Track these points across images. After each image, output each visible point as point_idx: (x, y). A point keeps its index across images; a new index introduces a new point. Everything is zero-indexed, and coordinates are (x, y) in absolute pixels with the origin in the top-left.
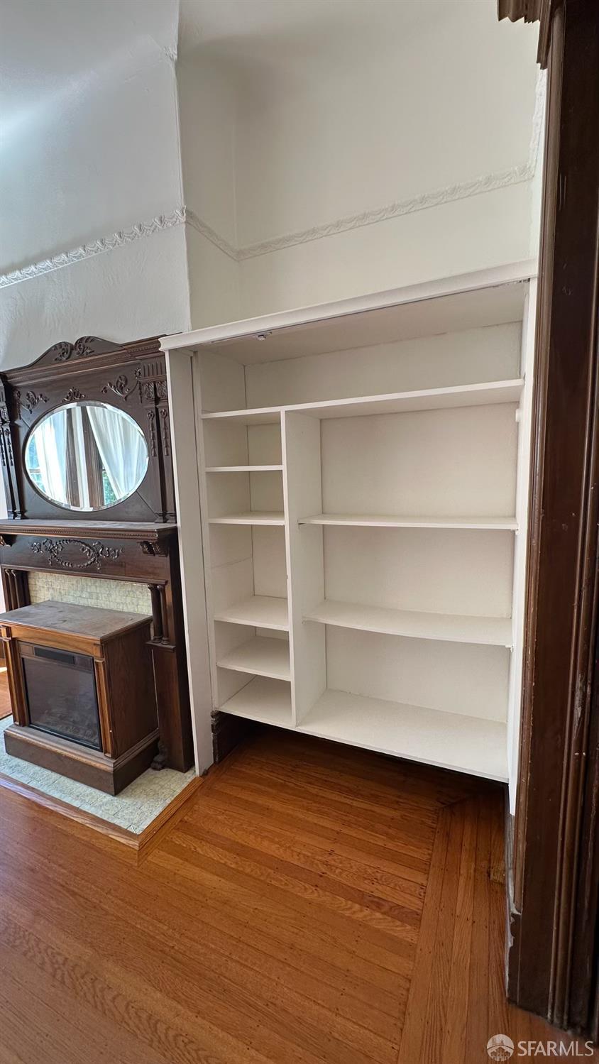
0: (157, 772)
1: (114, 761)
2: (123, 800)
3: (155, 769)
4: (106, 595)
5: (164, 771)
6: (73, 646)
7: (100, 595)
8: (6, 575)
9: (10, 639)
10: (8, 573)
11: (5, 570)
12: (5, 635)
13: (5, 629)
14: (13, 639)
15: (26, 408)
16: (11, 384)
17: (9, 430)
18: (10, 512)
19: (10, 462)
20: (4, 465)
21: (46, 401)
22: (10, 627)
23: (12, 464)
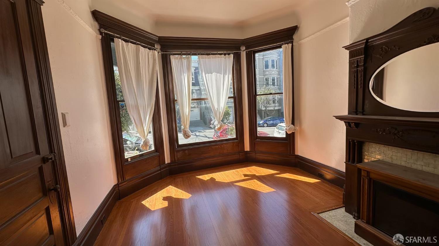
8: (350, 142)
9: (369, 178)
10: (352, 141)
11: (349, 139)
12: (366, 176)
13: (366, 172)
14: (370, 178)
15: (378, 56)
16: (368, 45)
17: (363, 70)
18: (354, 112)
19: (359, 86)
20: (354, 88)
21: (399, 49)
22: (370, 172)
23: (361, 87)
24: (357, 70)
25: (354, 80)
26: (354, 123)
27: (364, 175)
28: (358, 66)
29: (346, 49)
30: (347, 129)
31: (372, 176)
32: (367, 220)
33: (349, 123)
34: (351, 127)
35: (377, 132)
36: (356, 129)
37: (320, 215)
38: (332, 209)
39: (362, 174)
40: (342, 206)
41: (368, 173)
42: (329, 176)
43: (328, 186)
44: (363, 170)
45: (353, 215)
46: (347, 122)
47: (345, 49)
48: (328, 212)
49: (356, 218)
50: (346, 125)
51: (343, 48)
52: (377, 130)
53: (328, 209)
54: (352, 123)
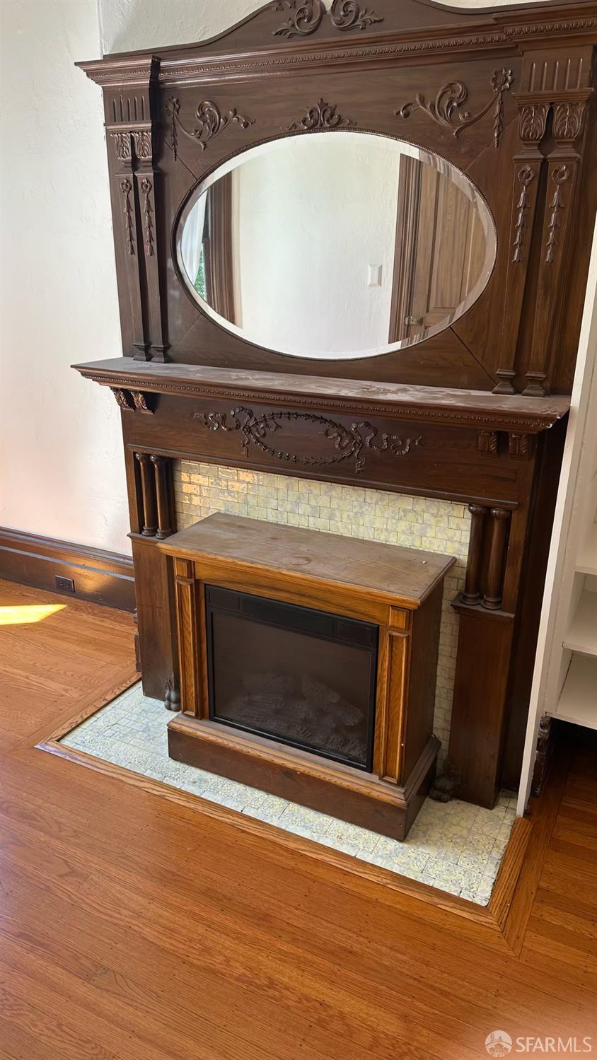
0: (443, 804)
1: (403, 790)
2: (420, 849)
3: (439, 799)
4: (351, 514)
5: (454, 803)
6: (338, 605)
7: (337, 513)
8: (137, 463)
9: (193, 581)
10: (142, 459)
11: (135, 453)
12: (186, 575)
13: (185, 565)
14: (196, 580)
15: (192, 136)
16: (162, 83)
17: (152, 180)
18: (139, 348)
19: (147, 248)
20: (133, 253)
21: (246, 125)
22: (194, 562)
23: (152, 254)
24: (135, 178)
25: (130, 218)
26: (141, 392)
27: (180, 574)
28: (135, 163)
29: (90, 74)
30: (123, 413)
31: (202, 573)
32: (197, 707)
33: (126, 392)
34: (134, 408)
35: (206, 423)
36: (149, 413)
37: (67, 742)
38: (106, 702)
39: (176, 573)
40: (134, 679)
41: (190, 564)
42: (91, 579)
43: (90, 618)
44: (177, 558)
45: (164, 701)
46: (122, 390)
47: (88, 75)
48: (93, 719)
49: (173, 706)
50: (118, 400)
51: (78, 68)
52: (206, 417)
53: (91, 710)
54: (136, 392)
